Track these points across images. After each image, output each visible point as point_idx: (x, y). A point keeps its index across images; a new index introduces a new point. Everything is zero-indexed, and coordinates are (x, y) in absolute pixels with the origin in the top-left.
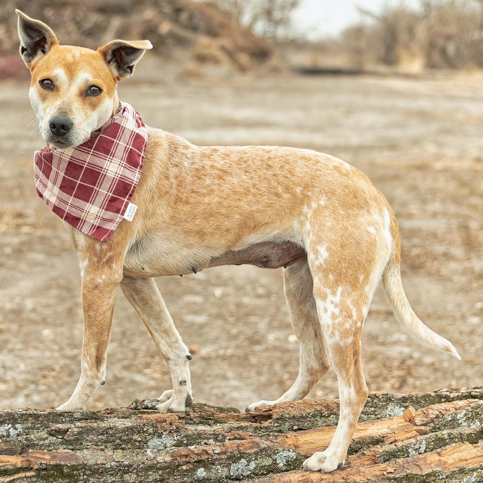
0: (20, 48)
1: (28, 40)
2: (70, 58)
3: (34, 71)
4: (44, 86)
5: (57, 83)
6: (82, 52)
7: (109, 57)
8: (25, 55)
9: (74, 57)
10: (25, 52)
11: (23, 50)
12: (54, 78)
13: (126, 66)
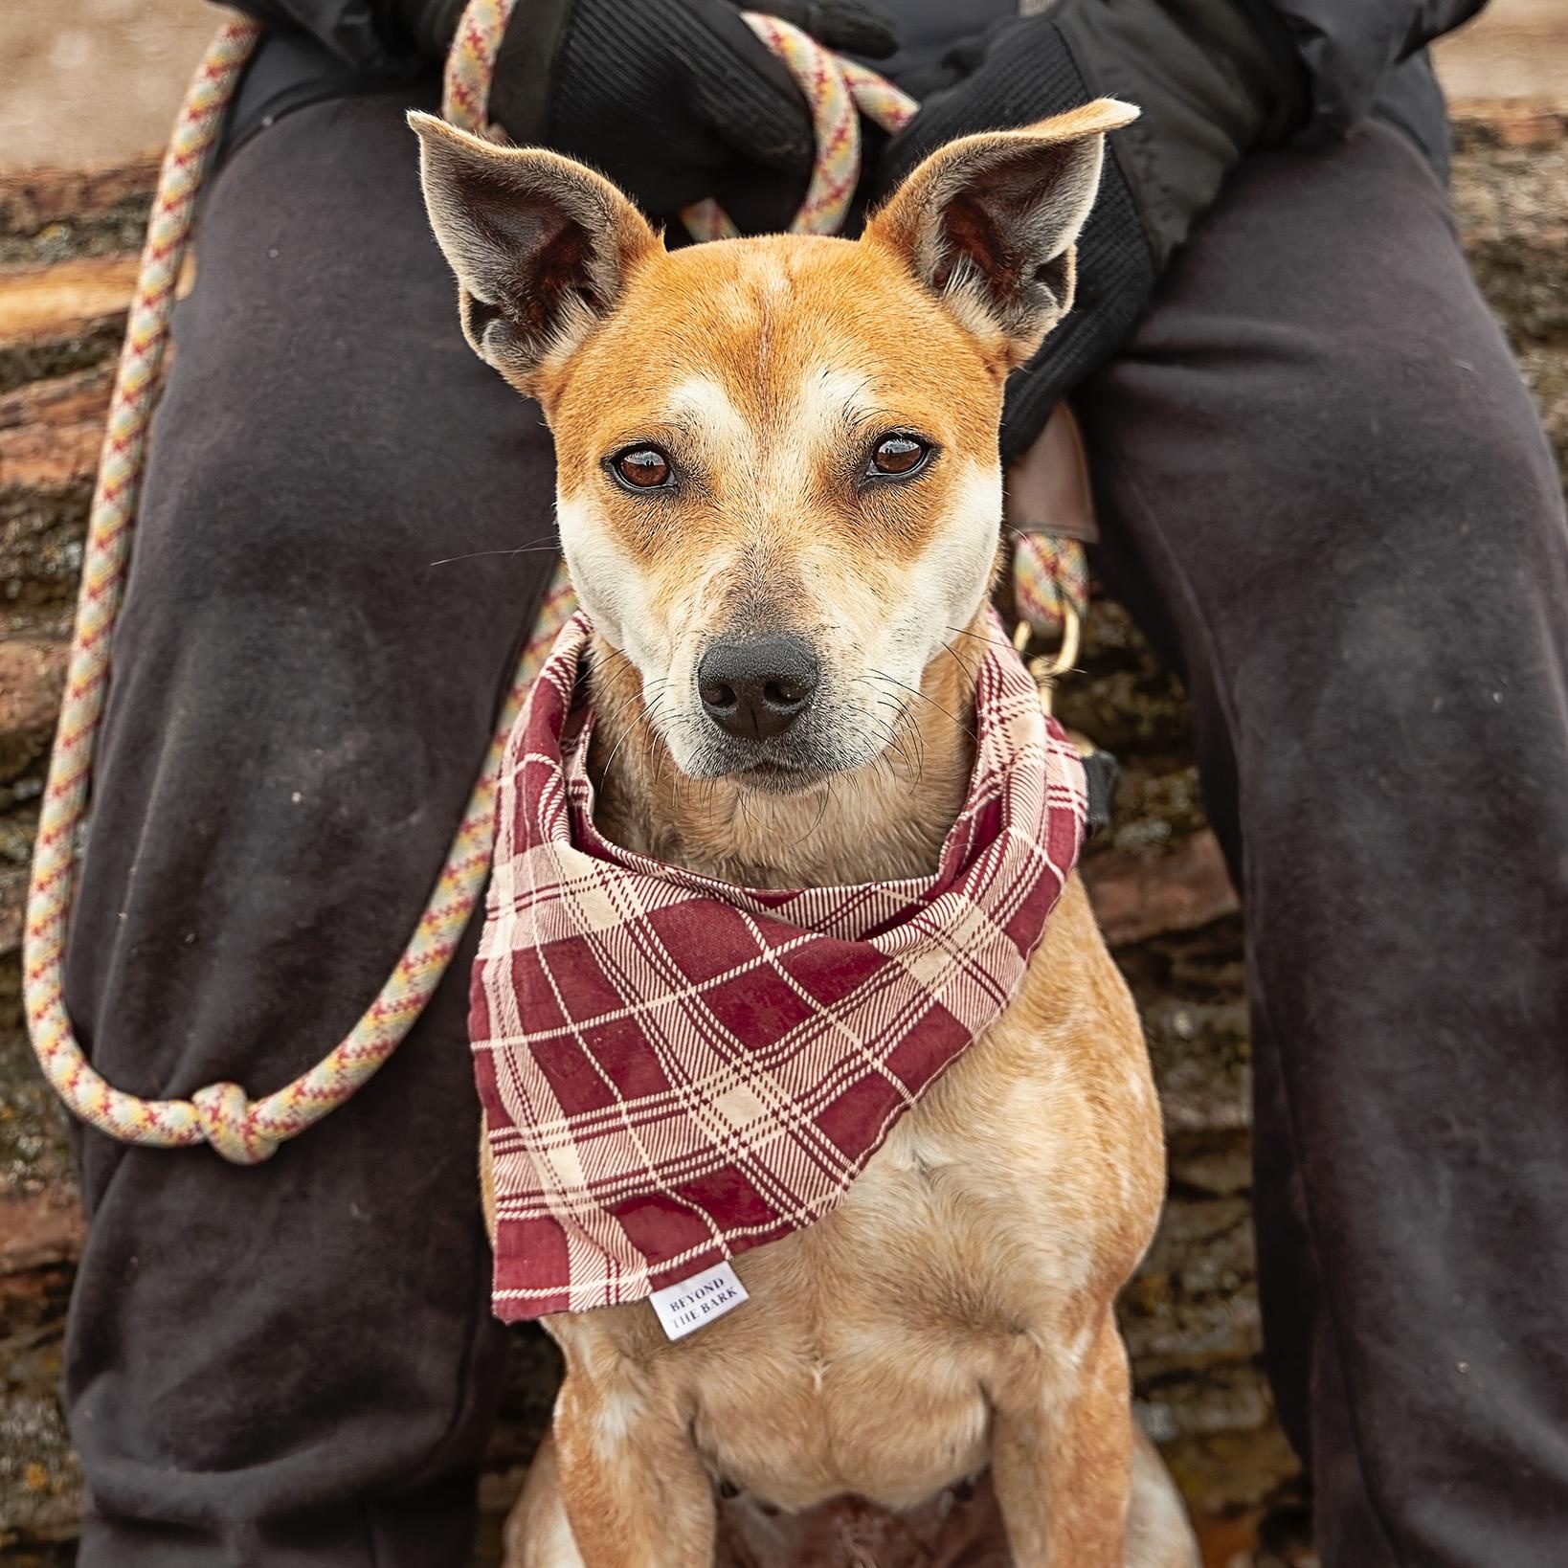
0: (463, 308)
1: (499, 261)
2: (739, 313)
3: (564, 412)
4: (630, 480)
5: (694, 456)
6: (797, 264)
7: (932, 253)
8: (493, 340)
9: (757, 298)
10: (493, 324)
11: (480, 314)
12: (678, 434)
13: (1029, 269)
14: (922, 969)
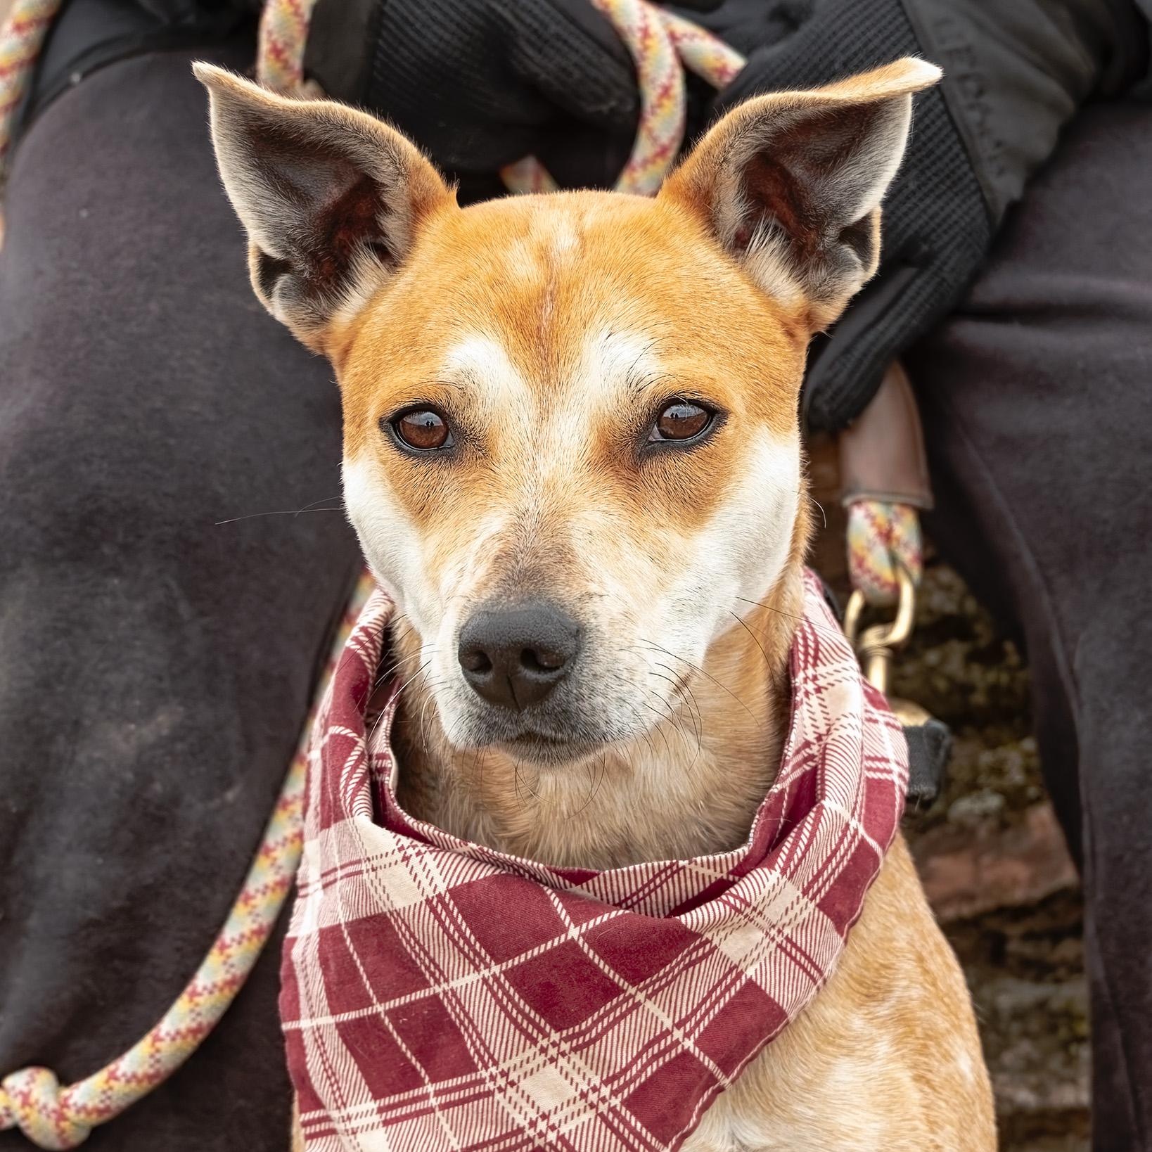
0: (253, 262)
1: (290, 215)
2: (525, 270)
3: (351, 369)
4: (408, 440)
5: (472, 416)
6: (589, 222)
8: (283, 295)
9: (544, 256)
10: (283, 279)
11: (269, 269)
12: (456, 394)
13: (832, 231)
14: (733, 946)
